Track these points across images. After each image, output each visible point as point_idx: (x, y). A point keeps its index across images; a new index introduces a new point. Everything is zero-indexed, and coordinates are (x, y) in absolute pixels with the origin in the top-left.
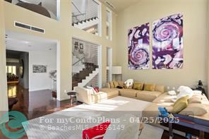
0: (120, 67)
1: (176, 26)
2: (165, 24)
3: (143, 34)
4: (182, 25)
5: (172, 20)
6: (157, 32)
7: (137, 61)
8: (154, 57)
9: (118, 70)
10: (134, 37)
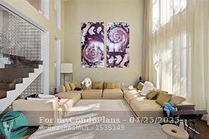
0: (71, 65)
1: (125, 32)
2: (117, 28)
3: (98, 33)
4: (128, 33)
5: (122, 27)
6: (111, 34)
7: (92, 58)
8: (108, 56)
9: (69, 68)
10: (88, 33)
